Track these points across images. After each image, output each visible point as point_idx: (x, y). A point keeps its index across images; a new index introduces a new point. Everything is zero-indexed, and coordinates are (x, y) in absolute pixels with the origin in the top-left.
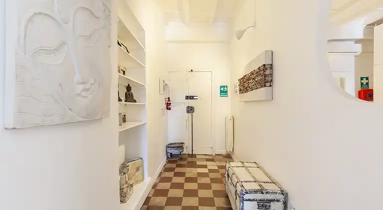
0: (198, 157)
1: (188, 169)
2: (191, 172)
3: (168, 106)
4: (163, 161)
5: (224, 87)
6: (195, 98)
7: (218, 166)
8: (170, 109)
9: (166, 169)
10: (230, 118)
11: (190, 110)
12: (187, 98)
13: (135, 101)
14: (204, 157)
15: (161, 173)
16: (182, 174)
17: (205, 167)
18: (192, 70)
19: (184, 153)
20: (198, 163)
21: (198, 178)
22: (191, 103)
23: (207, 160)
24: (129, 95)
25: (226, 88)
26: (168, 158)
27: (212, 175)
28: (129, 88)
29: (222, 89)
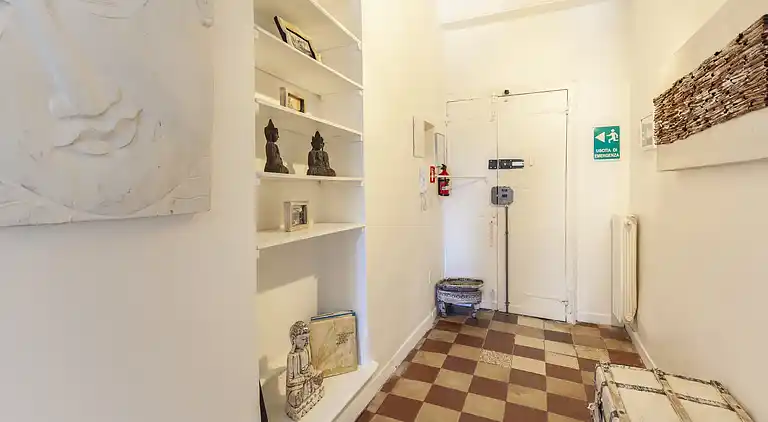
0: (521, 321)
1: (487, 355)
2: (493, 364)
3: (443, 187)
4: (424, 320)
5: (607, 130)
6: (514, 164)
7: (581, 361)
8: (446, 194)
9: (429, 345)
10: (626, 220)
11: (501, 196)
12: (493, 164)
13: (331, 173)
14: (540, 325)
15: (413, 353)
16: (466, 366)
17: (538, 354)
18: (506, 92)
19: (483, 305)
20: (520, 340)
21: (511, 387)
22: (503, 178)
23: (550, 336)
24: (317, 158)
25: (613, 135)
26: (439, 314)
27: (555, 386)
28: (317, 141)
29: (601, 137)
